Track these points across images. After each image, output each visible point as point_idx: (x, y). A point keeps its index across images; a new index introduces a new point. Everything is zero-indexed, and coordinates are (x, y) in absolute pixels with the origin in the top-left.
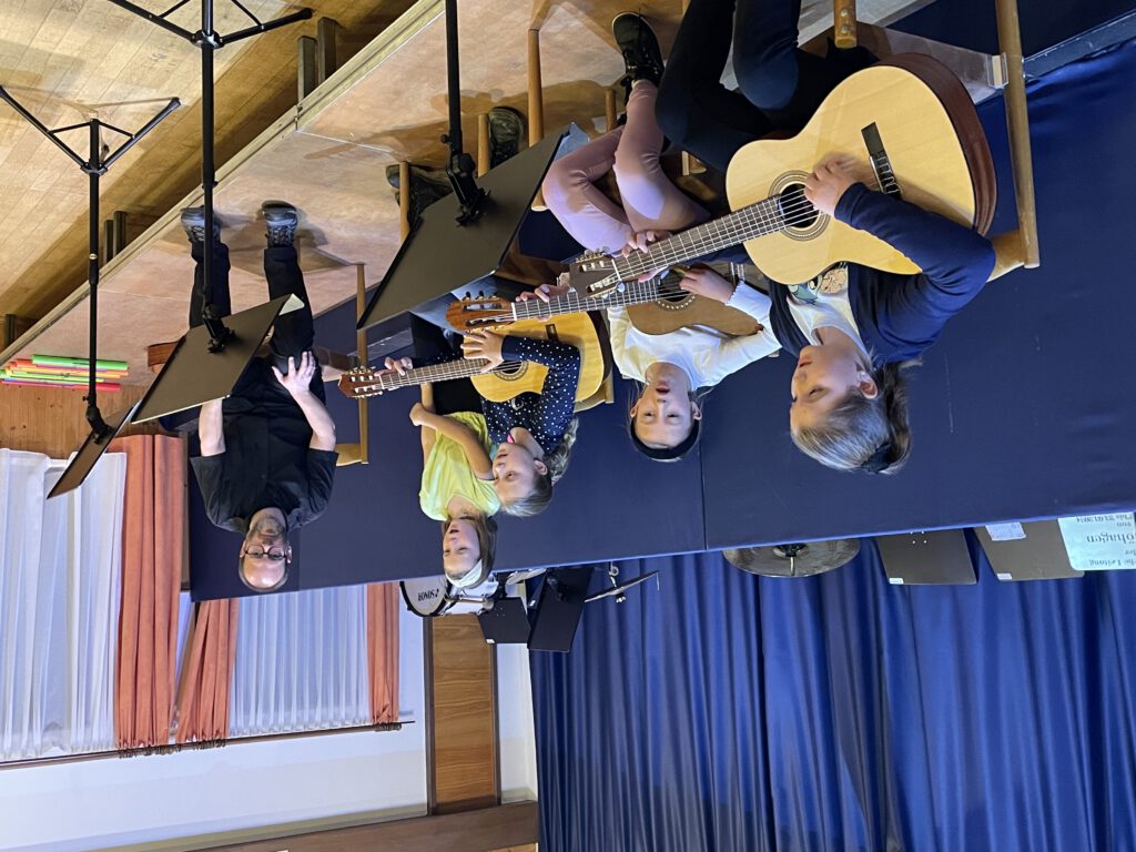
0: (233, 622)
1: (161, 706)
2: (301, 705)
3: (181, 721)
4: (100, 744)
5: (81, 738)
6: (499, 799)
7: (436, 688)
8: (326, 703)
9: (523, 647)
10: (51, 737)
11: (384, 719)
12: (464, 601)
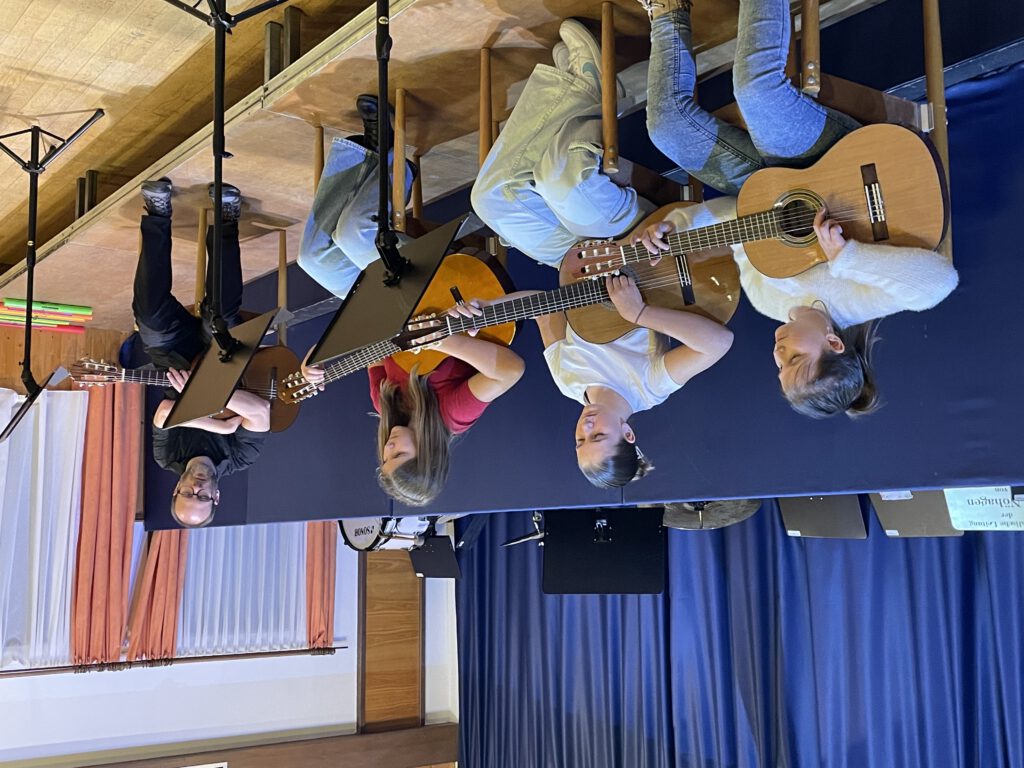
0: (183, 551)
1: (115, 625)
2: (243, 629)
3: (133, 641)
4: (57, 659)
5: (39, 653)
6: (423, 720)
7: (368, 617)
8: (266, 628)
9: (452, 581)
10: (11, 652)
11: (319, 644)
12: (396, 537)
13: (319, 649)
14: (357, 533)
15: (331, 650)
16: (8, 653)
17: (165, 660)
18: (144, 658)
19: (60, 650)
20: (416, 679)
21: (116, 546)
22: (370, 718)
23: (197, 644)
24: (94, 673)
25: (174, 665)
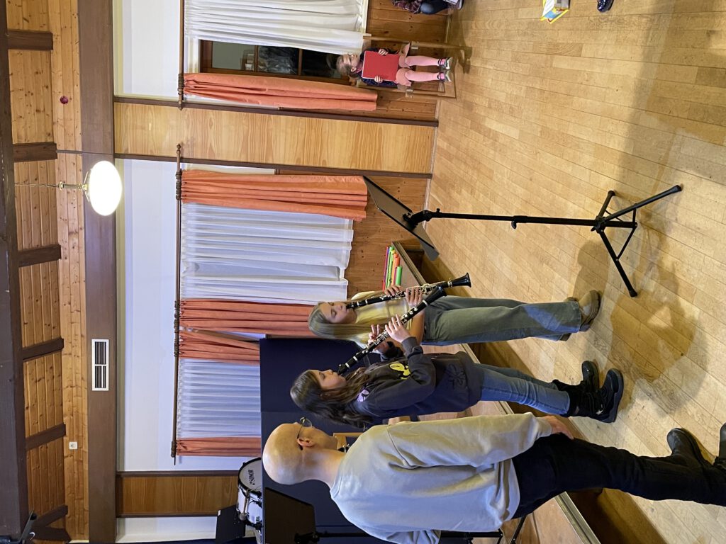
0: (246, 362)
1: (202, 323)
2: (193, 398)
3: (193, 334)
4: (184, 291)
5: (189, 281)
6: (120, 517)
7: (194, 477)
9: (213, 535)
10: (192, 266)
11: (179, 447)
12: (246, 501)
13: (176, 447)
14: (251, 471)
15: (174, 455)
16: (191, 264)
17: (178, 353)
18: (180, 340)
19: (189, 293)
20: (149, 511)
21: (251, 324)
22: (125, 481)
23: (186, 371)
24: (174, 312)
25: (174, 357)
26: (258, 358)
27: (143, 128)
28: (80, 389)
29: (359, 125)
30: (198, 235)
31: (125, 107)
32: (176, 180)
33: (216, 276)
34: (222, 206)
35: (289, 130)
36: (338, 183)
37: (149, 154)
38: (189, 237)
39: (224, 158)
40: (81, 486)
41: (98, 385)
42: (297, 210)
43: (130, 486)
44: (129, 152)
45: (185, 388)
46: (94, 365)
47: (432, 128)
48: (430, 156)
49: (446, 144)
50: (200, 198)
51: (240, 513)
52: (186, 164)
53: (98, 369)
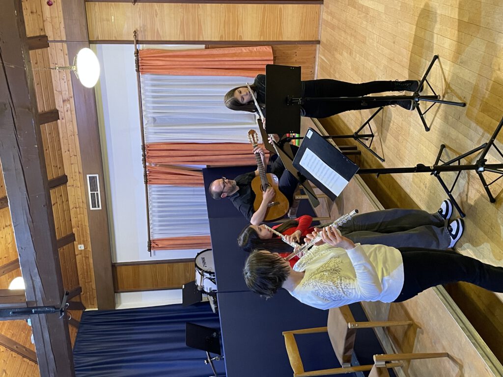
0: (194, 185)
1: (162, 160)
2: (160, 212)
3: (156, 167)
4: (147, 138)
5: (150, 131)
6: (117, 292)
7: (164, 264)
8: (160, 221)
9: (181, 302)
10: (151, 120)
11: (153, 245)
12: (202, 278)
13: (151, 244)
14: (203, 258)
15: (150, 250)
16: (150, 118)
17: (147, 181)
18: (147, 172)
19: (151, 139)
20: (136, 288)
21: (196, 158)
22: (118, 269)
23: (153, 193)
24: (142, 153)
25: (144, 184)
26: (203, 182)
27: (108, 20)
28: (81, 209)
29: (265, 7)
30: (154, 97)
31: (93, 5)
32: (135, 58)
33: (169, 126)
34: (169, 74)
35: (213, 14)
36: (251, 52)
37: (114, 39)
38: (148, 99)
39: (168, 39)
40: (89, 273)
41: (94, 206)
42: (223, 74)
43: (122, 272)
44: (100, 39)
45: (154, 205)
46: (90, 192)
47: (319, 5)
48: (318, 27)
49: (329, 17)
50: (153, 69)
51: (198, 286)
52: (141, 45)
53: (93, 195)
